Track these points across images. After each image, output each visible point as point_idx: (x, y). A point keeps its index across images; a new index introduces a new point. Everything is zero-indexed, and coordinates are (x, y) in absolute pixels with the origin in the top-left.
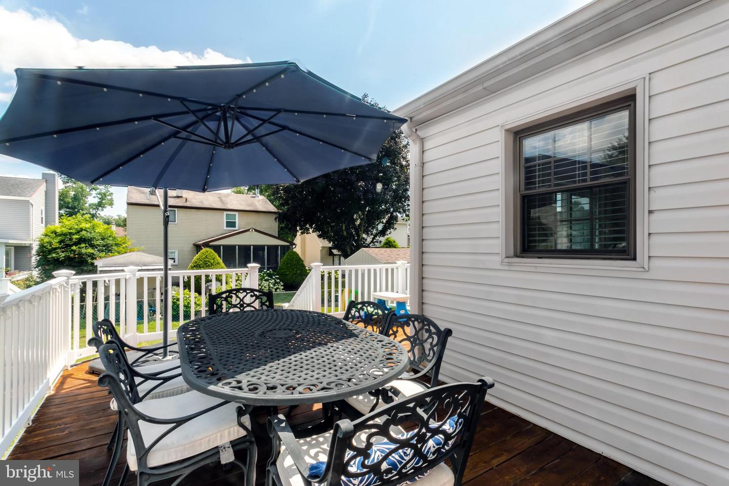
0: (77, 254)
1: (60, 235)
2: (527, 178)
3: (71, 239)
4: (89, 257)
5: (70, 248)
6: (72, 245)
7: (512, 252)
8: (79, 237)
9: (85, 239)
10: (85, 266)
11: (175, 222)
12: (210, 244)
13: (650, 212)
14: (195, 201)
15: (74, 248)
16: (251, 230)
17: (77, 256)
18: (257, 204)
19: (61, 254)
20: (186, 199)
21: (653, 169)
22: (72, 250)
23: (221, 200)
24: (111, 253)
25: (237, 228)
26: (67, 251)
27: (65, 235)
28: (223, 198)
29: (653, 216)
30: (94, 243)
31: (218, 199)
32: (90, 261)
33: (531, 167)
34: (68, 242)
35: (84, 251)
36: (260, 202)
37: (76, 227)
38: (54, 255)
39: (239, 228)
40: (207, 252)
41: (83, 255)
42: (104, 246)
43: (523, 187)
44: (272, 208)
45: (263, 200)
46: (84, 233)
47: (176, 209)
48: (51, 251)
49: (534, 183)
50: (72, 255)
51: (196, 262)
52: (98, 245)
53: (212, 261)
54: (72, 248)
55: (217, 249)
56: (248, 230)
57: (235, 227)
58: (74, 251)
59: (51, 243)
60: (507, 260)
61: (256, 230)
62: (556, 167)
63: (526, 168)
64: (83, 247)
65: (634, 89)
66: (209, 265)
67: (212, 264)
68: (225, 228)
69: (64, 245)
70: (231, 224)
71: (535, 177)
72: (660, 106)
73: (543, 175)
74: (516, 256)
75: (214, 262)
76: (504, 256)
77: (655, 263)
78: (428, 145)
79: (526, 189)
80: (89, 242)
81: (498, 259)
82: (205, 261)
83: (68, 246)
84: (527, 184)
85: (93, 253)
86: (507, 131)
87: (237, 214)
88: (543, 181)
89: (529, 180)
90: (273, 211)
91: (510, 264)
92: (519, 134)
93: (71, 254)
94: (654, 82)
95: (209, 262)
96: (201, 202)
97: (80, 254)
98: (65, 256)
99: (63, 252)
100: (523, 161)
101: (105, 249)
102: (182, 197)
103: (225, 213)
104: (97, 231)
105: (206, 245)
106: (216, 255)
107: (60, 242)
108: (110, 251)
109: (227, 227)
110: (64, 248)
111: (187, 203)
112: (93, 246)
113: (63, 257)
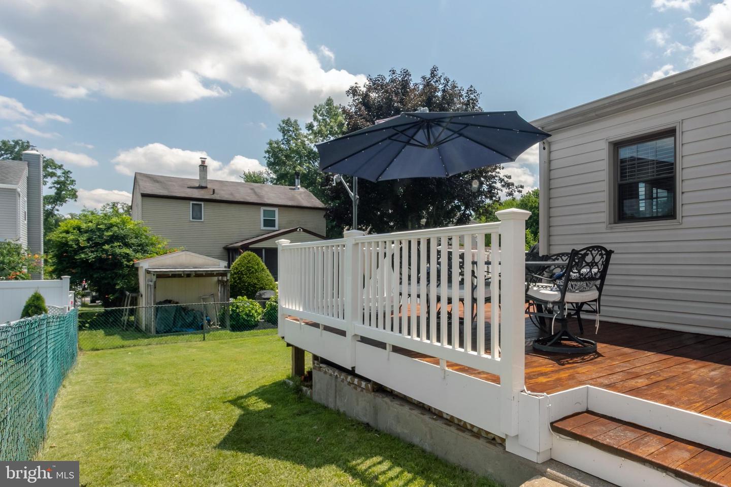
0: (110, 255)
1: (86, 232)
2: (622, 173)
3: (100, 237)
4: (124, 258)
5: (101, 248)
6: (103, 244)
7: (612, 221)
8: (111, 233)
9: (117, 236)
10: (119, 270)
11: (201, 219)
12: (250, 246)
13: (683, 193)
14: (223, 192)
15: (106, 247)
16: (298, 230)
17: (110, 257)
18: (299, 197)
19: (90, 254)
20: (214, 190)
21: (684, 170)
22: (104, 250)
23: (255, 193)
24: (147, 253)
25: (277, 228)
26: (97, 251)
27: (92, 231)
28: (256, 190)
29: (685, 195)
30: (128, 242)
31: (250, 191)
32: (125, 263)
33: (624, 166)
34: (98, 240)
35: (118, 251)
36: (303, 196)
37: (106, 222)
38: (83, 256)
39: (279, 227)
40: (250, 255)
41: (117, 255)
42: (139, 246)
43: (619, 179)
44: (318, 203)
45: (304, 192)
46: (115, 229)
47: (202, 203)
48: (78, 251)
49: (626, 176)
50: (104, 256)
51: (237, 268)
52: (133, 244)
53: (256, 267)
54: (104, 247)
55: (258, 251)
56: (295, 230)
57: (274, 226)
58: (107, 251)
59: (78, 241)
60: (610, 226)
61: (305, 231)
62: (638, 167)
63: (621, 167)
64: (116, 247)
65: (676, 127)
66: (253, 272)
67: (256, 270)
68: (262, 228)
69: (92, 244)
70: (269, 223)
71: (626, 173)
72: (687, 138)
73: (631, 172)
74: (615, 223)
75: (258, 268)
76: (608, 223)
77: (685, 219)
78: (554, 147)
79: (621, 180)
80: (122, 239)
81: (604, 225)
82: (247, 267)
83: (97, 245)
84: (622, 177)
85: (128, 254)
86: (610, 143)
87: (276, 210)
88: (631, 176)
89: (623, 175)
90: (320, 206)
91: (611, 228)
92: (617, 145)
93: (103, 254)
94: (684, 124)
95: (253, 268)
96: (232, 194)
97: (114, 255)
98: (95, 257)
99: (92, 252)
100: (619, 163)
101: (141, 249)
102: (206, 188)
103: (263, 208)
104: (128, 227)
105: (245, 247)
106: (260, 259)
107: (88, 240)
108: (145, 252)
109: (264, 226)
110: (93, 247)
111: (215, 195)
112: (127, 245)
113: (93, 258)
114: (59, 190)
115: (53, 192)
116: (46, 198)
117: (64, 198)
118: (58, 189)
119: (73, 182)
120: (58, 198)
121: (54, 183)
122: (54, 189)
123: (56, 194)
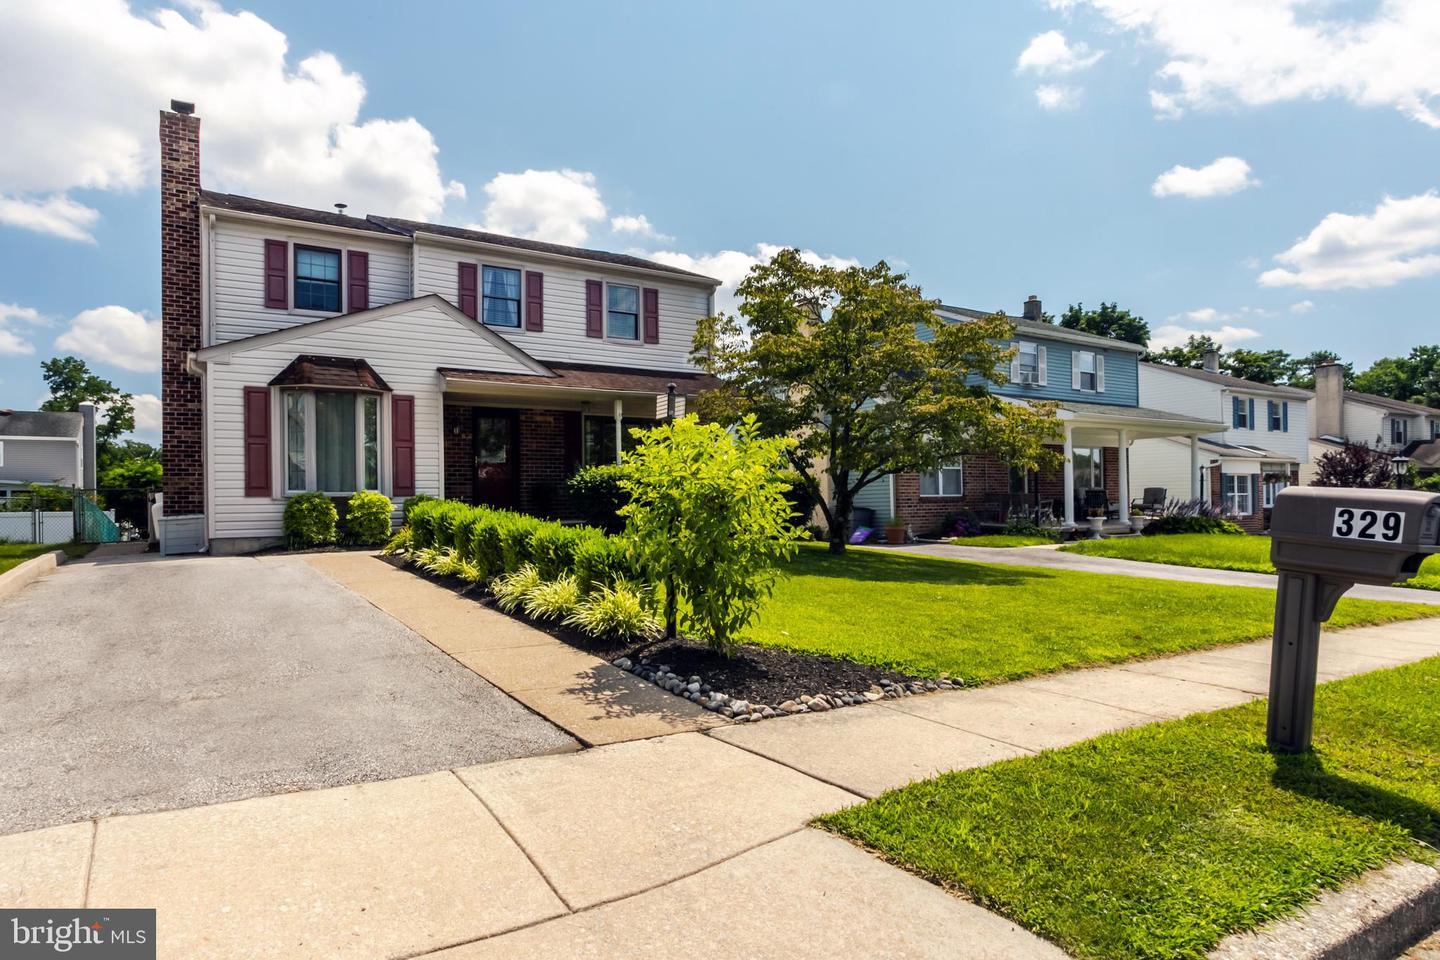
114: (114, 419)
115: (105, 421)
116: (99, 428)
117: (119, 428)
118: (112, 417)
119: (131, 410)
120: (112, 429)
121: (108, 411)
122: (107, 417)
123: (109, 423)
